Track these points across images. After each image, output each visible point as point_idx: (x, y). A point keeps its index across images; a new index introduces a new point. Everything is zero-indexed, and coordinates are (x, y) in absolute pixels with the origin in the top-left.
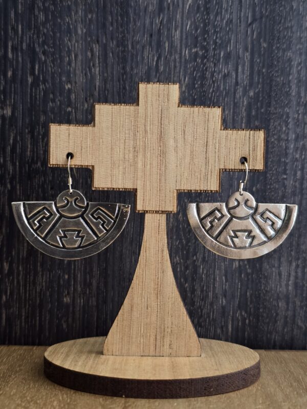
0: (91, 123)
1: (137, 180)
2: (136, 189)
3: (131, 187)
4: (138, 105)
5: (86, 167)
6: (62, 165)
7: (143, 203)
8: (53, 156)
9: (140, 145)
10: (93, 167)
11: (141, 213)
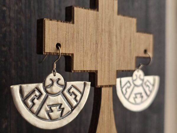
0: (71, 21)
1: (98, 64)
2: (97, 71)
3: (95, 70)
4: (98, 10)
5: (68, 55)
6: (53, 53)
7: (101, 80)
8: (47, 45)
9: (99, 40)
10: (73, 54)
11: (100, 88)
